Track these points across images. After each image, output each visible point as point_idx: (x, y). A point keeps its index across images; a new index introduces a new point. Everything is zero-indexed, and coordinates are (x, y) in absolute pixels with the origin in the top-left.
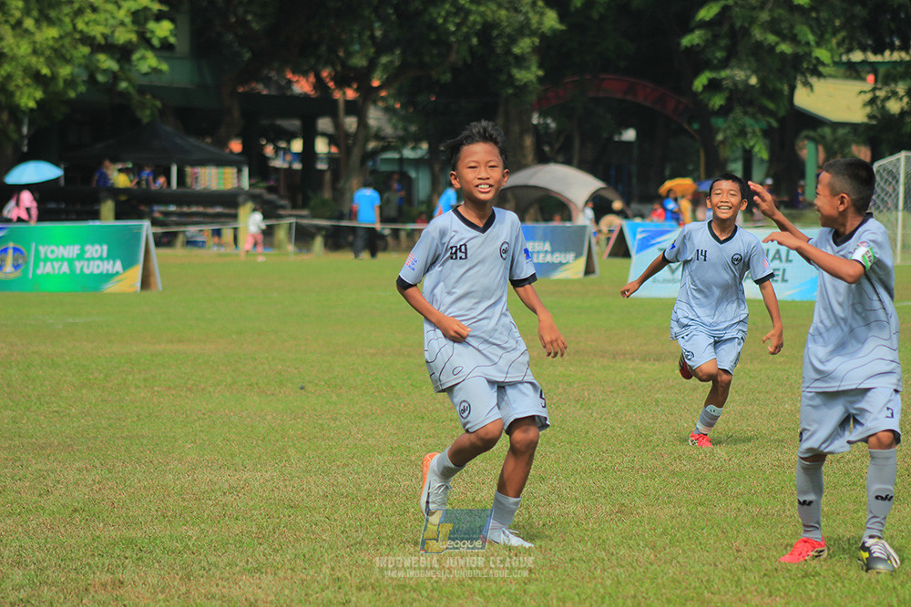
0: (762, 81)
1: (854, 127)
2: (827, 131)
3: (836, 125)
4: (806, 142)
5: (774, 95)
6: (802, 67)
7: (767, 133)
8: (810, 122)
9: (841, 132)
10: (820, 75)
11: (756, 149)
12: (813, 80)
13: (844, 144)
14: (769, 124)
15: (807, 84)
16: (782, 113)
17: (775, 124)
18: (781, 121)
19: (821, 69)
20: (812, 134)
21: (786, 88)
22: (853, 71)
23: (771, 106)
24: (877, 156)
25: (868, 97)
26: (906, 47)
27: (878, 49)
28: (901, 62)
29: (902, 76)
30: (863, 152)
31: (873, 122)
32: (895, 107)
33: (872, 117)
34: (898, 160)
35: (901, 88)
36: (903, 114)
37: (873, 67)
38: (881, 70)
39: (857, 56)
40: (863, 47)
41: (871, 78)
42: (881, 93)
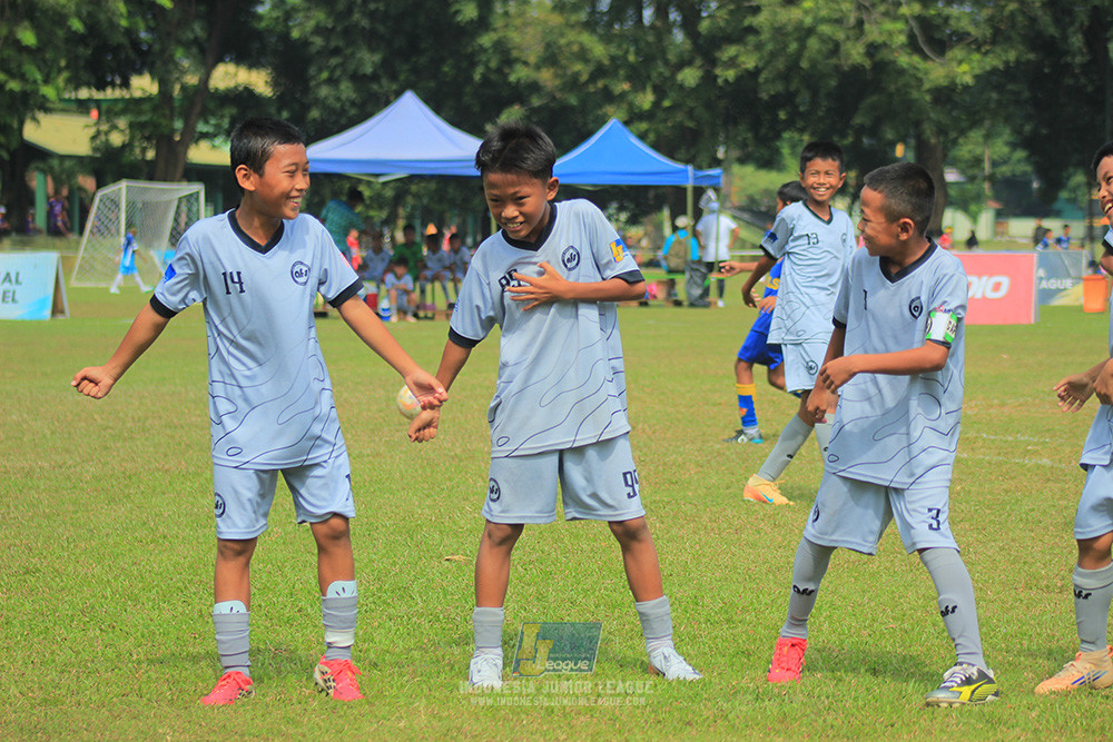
1: (80, 159)
2: (55, 163)
3: (63, 158)
4: (36, 173)
6: (30, 104)
8: (37, 154)
9: (68, 164)
10: (46, 110)
12: (40, 115)
13: (71, 175)
15: (34, 119)
16: (12, 146)
17: (6, 156)
18: (13, 154)
19: (48, 105)
20: (41, 165)
21: (15, 123)
22: (83, 107)
24: (100, 185)
25: (92, 131)
26: (126, 84)
27: (101, 86)
28: (123, 100)
29: (124, 112)
30: (88, 182)
31: (98, 155)
32: (117, 139)
33: (95, 149)
34: (120, 189)
35: (122, 123)
36: (124, 146)
37: (98, 103)
38: (104, 106)
39: (84, 93)
40: (89, 85)
41: (94, 113)
42: (104, 127)
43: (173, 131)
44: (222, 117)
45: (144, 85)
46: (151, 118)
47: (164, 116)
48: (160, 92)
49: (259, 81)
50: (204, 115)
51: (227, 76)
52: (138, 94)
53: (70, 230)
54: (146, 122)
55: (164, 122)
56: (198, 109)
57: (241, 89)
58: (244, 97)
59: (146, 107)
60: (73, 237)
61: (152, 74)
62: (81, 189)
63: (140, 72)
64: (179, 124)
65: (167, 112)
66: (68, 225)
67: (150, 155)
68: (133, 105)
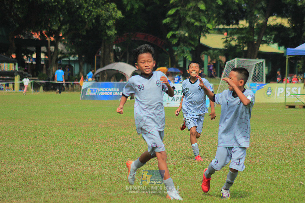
0: (190, 35)
1: (220, 50)
2: (211, 51)
3: (214, 49)
4: (204, 55)
5: (193, 39)
6: (202, 30)
7: (191, 52)
8: (205, 48)
9: (216, 52)
10: (209, 33)
11: (188, 57)
12: (207, 34)
13: (217, 56)
14: (192, 49)
15: (204, 35)
16: (196, 45)
17: (194, 49)
18: (196, 48)
19: (209, 31)
20: (206, 52)
21: (197, 37)
22: (220, 31)
23: (193, 43)
24: (227, 60)
25: (225, 40)
26: (237, 23)
27: (228, 24)
28: (235, 29)
29: (236, 33)
30: (223, 59)
31: (226, 49)
32: (233, 43)
33: (226, 47)
34: (235, 61)
35: (236, 37)
36: (236, 46)
37: (226, 30)
38: (229, 31)
39: (221, 27)
40: (223, 24)
41: (226, 34)
42: (229, 39)
43: (254, 40)
44: (271, 35)
45: (243, 24)
46: (246, 35)
47: (251, 35)
48: (249, 26)
49: (285, 22)
50: (266, 34)
51: (273, 21)
52: (241, 27)
53: (216, 76)
54: (244, 37)
55: (250, 37)
56: (263, 32)
57: (278, 24)
58: (279, 28)
59: (244, 31)
60: (218, 78)
61: (247, 20)
62: (221, 61)
63: (242, 20)
64: (256, 38)
65: (252, 33)
66: (216, 73)
67: (246, 49)
68: (239, 31)
